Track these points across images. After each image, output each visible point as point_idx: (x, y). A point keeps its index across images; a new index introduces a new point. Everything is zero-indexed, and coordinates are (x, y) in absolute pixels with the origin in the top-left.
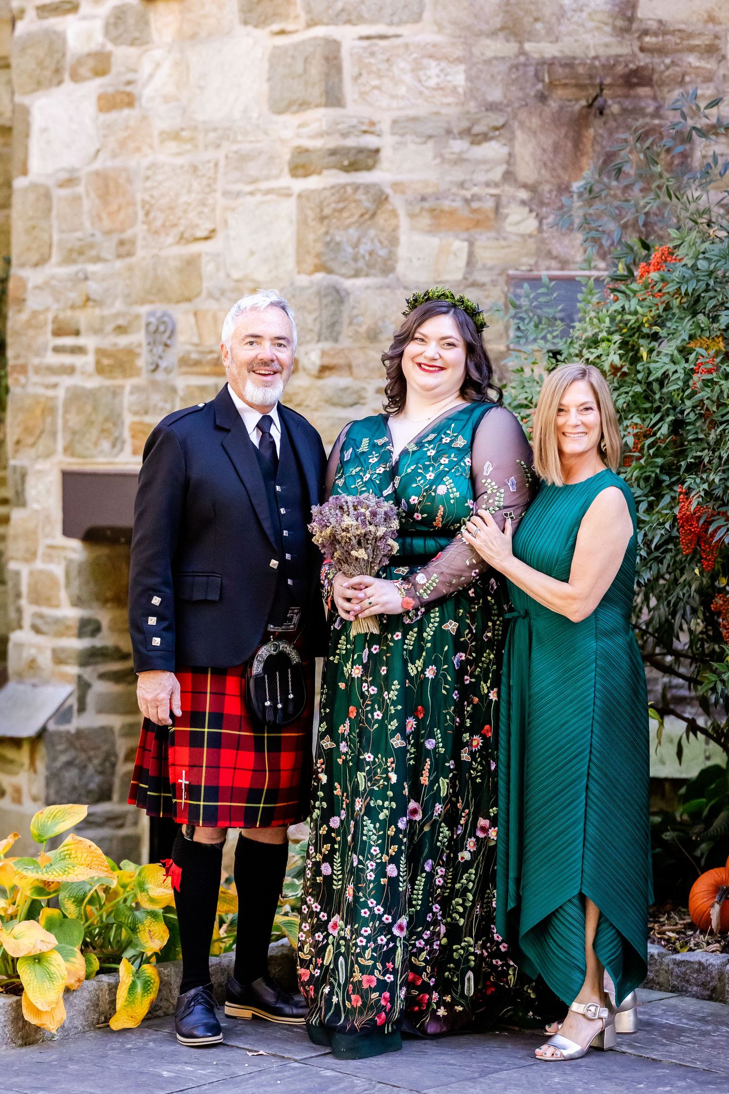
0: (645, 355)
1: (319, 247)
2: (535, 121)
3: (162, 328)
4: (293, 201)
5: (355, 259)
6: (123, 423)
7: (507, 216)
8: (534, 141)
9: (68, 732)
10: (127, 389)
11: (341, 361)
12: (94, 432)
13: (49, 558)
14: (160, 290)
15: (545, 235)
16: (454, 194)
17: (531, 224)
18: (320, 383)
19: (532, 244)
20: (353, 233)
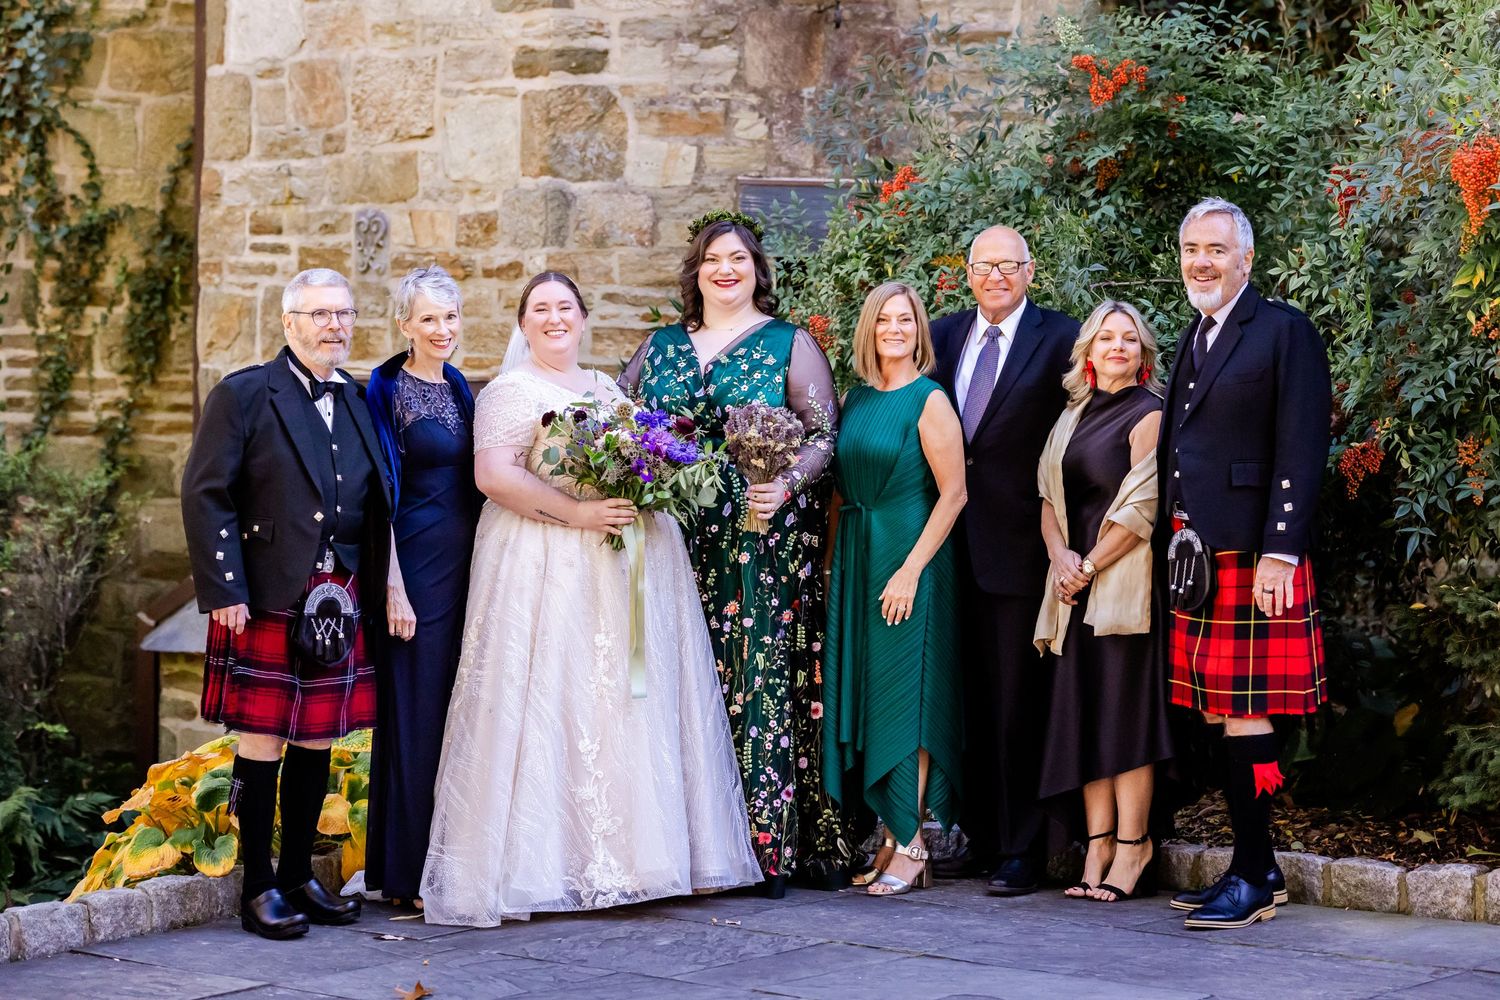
0: (890, 271)
1: (546, 150)
2: (766, 26)
3: (374, 229)
4: (518, 101)
7: (737, 120)
8: (765, 46)
11: (567, 266)
14: (372, 189)
15: (775, 141)
16: (683, 98)
17: (762, 129)
19: (761, 150)
20: (580, 135)
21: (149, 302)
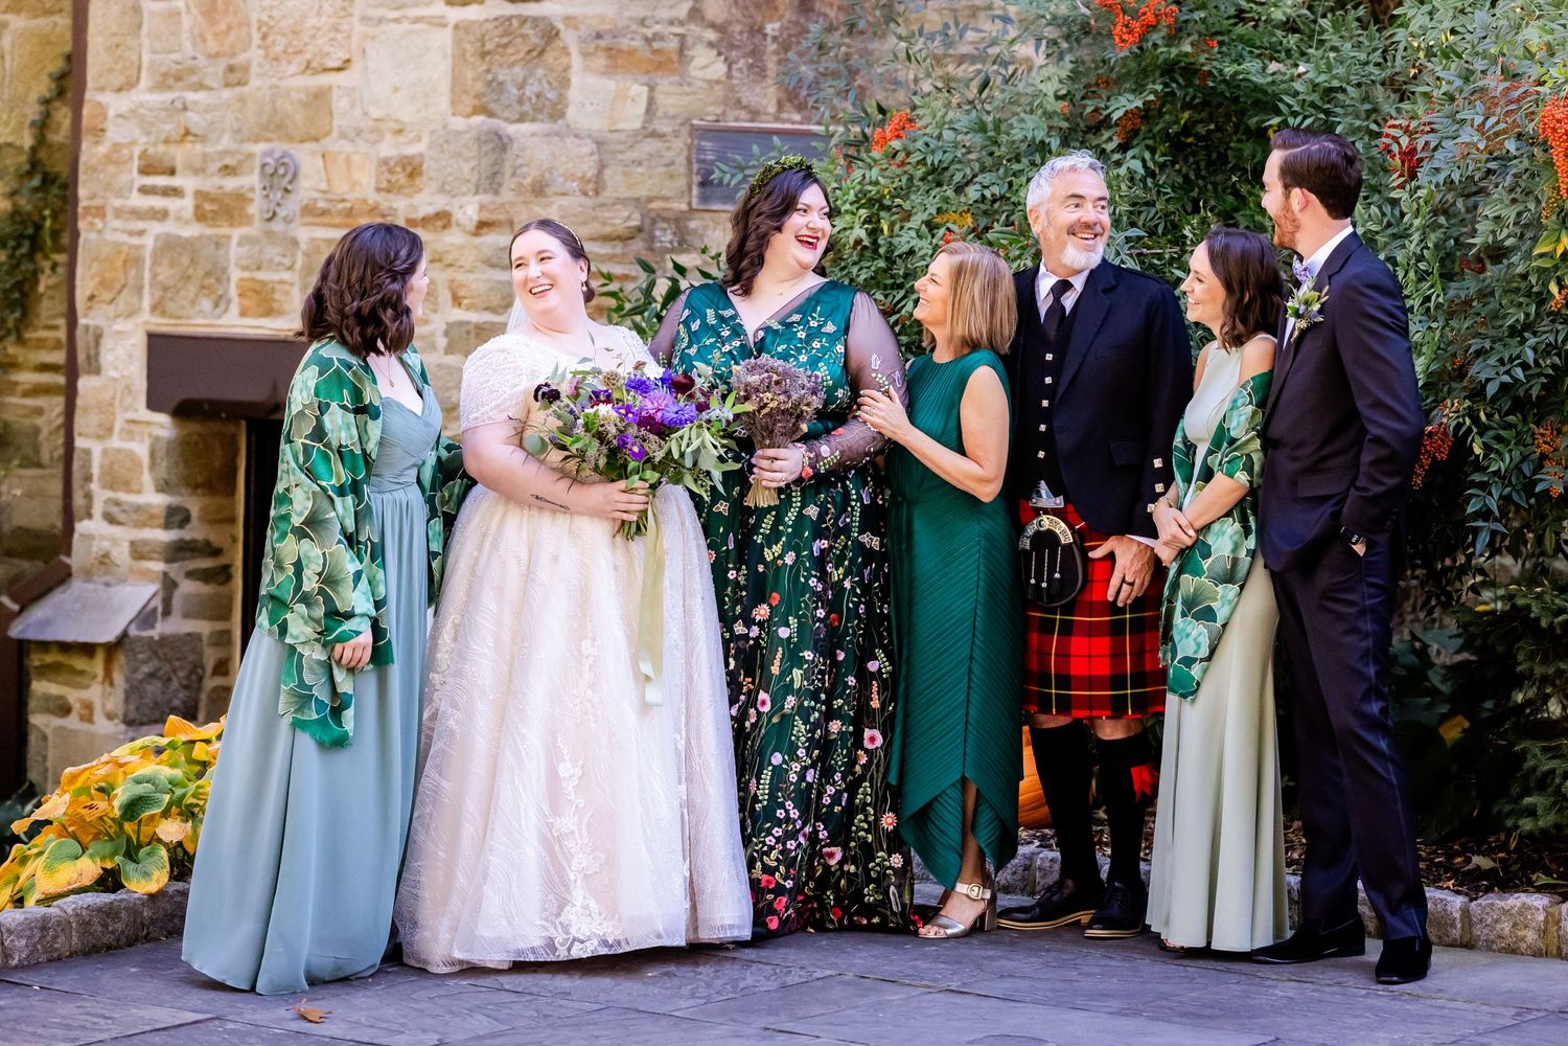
0: (885, 228)
1: (480, 86)
3: (281, 171)
4: (448, 32)
5: (520, 102)
6: (229, 279)
7: (692, 58)
9: (151, 638)
10: (235, 241)
11: (502, 217)
12: (192, 289)
13: (129, 435)
14: (279, 127)
15: (735, 82)
16: (633, 32)
17: (719, 69)
18: (477, 240)
19: (719, 91)
20: (519, 72)
21: (15, 248)
